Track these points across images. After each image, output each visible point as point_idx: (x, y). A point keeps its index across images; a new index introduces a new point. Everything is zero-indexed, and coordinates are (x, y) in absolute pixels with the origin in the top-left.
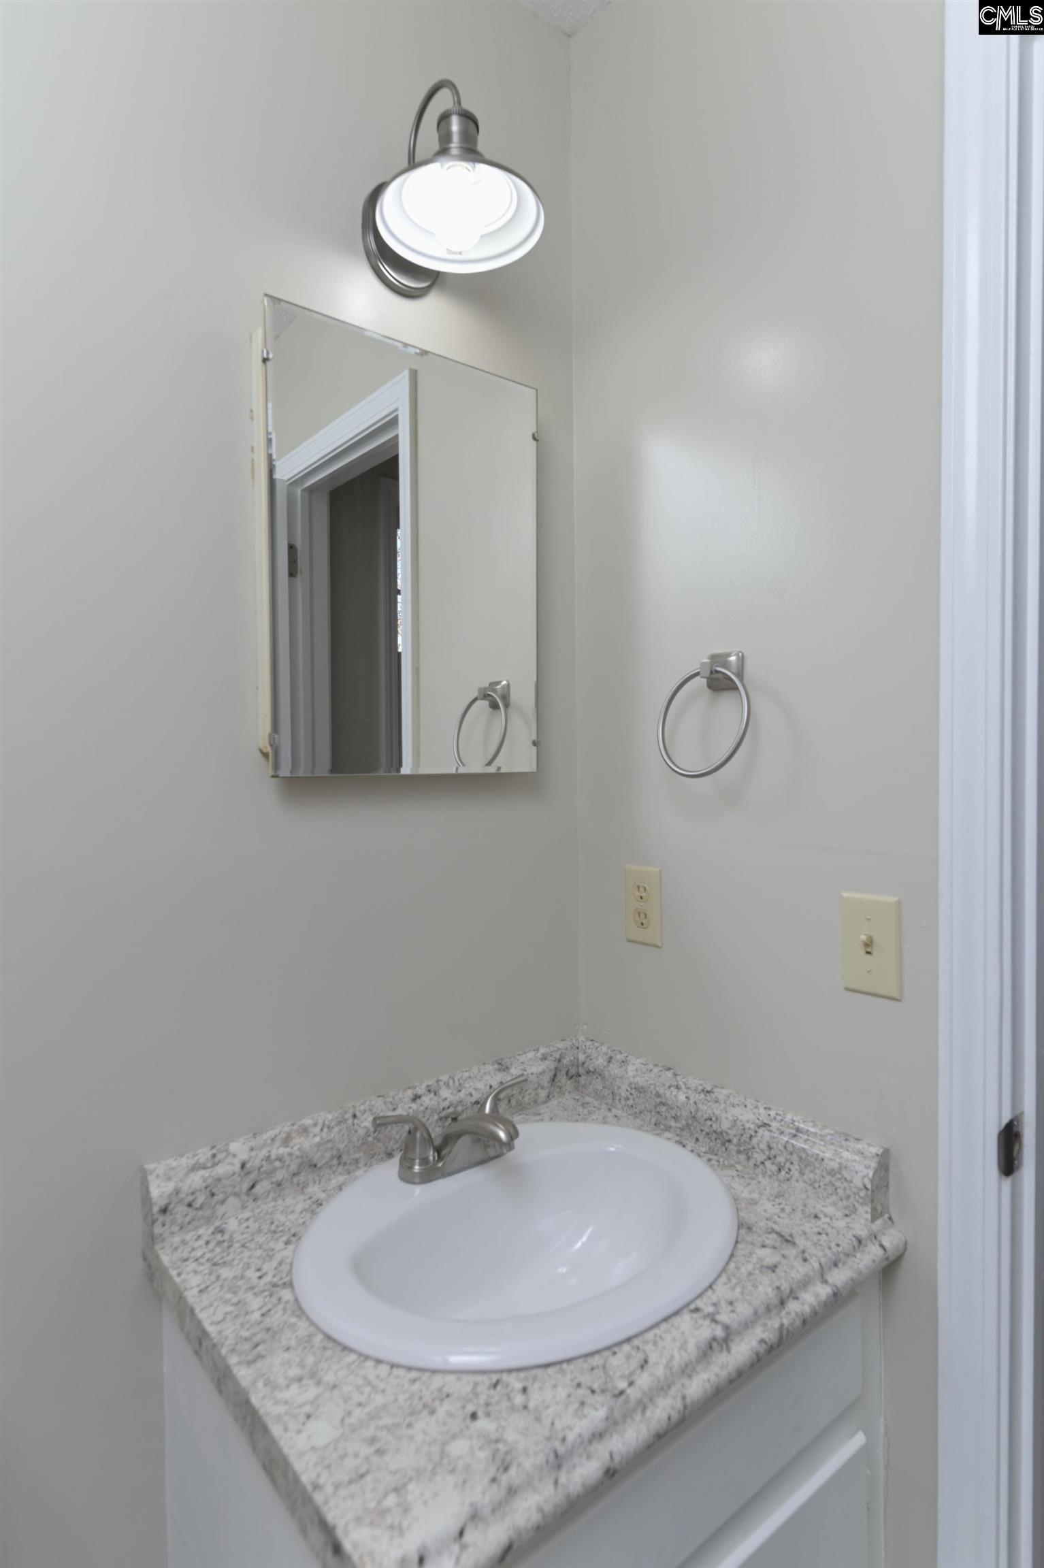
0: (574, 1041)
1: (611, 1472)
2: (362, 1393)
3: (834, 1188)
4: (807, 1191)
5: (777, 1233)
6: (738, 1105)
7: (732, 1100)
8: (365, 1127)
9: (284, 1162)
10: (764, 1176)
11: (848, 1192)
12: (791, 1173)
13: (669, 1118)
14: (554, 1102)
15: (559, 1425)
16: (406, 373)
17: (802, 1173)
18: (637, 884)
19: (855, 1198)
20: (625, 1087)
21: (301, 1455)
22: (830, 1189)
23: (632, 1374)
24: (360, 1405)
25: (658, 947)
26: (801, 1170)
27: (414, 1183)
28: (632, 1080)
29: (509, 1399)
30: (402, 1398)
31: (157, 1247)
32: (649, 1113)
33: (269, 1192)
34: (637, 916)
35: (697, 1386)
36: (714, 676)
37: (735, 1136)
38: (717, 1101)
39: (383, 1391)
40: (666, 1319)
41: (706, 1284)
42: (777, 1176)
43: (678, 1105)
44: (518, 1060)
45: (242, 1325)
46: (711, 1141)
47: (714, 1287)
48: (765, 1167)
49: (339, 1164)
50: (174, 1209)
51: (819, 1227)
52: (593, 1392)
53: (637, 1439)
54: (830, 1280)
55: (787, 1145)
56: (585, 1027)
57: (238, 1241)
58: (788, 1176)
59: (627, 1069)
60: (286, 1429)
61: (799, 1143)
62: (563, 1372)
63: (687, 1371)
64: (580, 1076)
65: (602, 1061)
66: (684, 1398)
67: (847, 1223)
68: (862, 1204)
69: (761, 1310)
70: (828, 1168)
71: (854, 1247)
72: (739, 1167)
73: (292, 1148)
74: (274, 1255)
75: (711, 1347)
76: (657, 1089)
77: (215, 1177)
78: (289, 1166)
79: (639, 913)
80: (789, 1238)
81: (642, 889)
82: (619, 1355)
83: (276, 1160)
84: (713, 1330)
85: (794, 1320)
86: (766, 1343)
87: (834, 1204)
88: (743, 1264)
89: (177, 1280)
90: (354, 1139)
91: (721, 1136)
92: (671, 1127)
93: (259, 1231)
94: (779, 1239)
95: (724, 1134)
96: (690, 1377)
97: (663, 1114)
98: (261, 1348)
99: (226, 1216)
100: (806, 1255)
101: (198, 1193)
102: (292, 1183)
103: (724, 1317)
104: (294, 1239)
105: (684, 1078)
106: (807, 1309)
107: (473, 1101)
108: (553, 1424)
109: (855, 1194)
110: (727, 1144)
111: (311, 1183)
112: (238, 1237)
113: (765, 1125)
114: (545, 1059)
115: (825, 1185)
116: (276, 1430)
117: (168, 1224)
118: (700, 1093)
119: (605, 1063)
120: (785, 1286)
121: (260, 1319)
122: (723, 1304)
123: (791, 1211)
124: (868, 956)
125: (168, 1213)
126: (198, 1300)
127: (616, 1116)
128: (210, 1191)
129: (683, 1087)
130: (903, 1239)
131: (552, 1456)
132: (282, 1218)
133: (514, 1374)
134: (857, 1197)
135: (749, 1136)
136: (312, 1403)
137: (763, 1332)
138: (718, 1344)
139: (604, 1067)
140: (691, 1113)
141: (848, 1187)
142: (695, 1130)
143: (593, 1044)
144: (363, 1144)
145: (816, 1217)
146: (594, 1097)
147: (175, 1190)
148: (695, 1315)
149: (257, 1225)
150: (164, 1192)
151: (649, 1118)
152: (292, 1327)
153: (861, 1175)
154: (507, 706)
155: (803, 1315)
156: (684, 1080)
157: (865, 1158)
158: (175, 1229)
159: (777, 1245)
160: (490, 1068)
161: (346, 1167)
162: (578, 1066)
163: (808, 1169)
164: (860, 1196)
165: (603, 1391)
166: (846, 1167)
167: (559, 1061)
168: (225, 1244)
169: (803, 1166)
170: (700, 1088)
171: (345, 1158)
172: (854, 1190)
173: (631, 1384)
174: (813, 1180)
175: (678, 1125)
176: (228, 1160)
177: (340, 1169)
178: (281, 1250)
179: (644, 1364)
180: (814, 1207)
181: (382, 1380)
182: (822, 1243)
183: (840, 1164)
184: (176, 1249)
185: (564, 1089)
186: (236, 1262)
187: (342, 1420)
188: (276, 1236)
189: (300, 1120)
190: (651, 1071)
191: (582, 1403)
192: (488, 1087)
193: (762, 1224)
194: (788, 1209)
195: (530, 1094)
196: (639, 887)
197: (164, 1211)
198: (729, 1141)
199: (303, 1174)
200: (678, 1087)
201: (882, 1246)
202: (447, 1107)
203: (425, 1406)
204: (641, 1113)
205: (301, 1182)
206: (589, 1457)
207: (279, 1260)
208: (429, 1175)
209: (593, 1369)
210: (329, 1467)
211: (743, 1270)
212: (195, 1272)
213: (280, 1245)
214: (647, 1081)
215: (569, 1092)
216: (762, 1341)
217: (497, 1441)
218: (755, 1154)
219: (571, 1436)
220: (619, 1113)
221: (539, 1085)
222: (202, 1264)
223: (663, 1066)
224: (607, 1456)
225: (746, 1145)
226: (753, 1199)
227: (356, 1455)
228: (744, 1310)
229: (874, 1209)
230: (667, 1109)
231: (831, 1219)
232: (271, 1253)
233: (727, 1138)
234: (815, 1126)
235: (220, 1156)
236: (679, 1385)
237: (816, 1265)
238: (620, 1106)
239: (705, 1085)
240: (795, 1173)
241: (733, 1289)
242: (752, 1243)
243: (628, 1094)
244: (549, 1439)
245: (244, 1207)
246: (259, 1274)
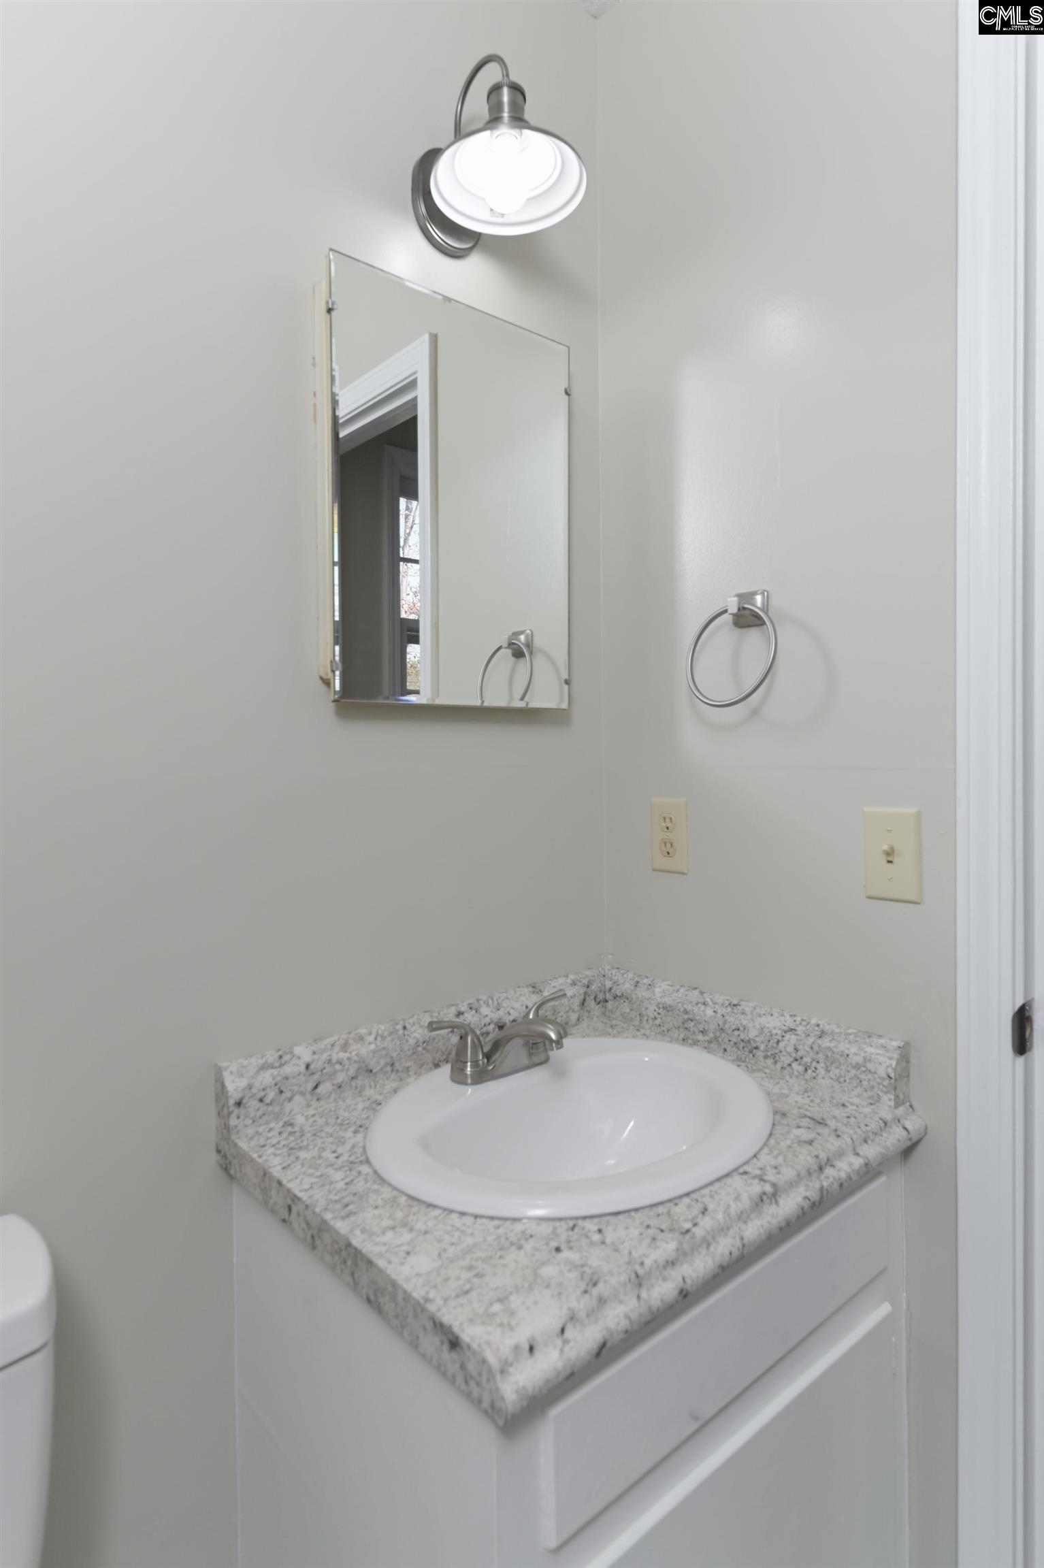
0: (600, 969)
1: (684, 1293)
2: (452, 1236)
3: (858, 1081)
4: (832, 1086)
5: (809, 1117)
6: (764, 1014)
7: (758, 1010)
8: (415, 1037)
9: (344, 1065)
10: (791, 1077)
11: (872, 1083)
12: (818, 1071)
13: (697, 1033)
14: (584, 1025)
15: (635, 1254)
16: (426, 337)
17: (828, 1071)
18: (663, 815)
19: (879, 1088)
20: (652, 1008)
21: (408, 1279)
22: (855, 1083)
23: (694, 1218)
24: (453, 1244)
25: (684, 874)
26: (827, 1067)
27: (466, 1084)
28: (659, 1000)
29: (587, 1237)
30: (490, 1239)
31: (234, 1137)
32: (677, 1030)
33: (331, 1093)
34: (663, 845)
35: (753, 1230)
36: (742, 612)
37: (763, 1042)
38: (743, 1013)
39: (472, 1234)
40: (718, 1180)
41: (751, 1154)
42: (804, 1075)
43: (706, 1019)
44: (550, 984)
45: (329, 1191)
46: (739, 1049)
47: (758, 1156)
48: (792, 1069)
49: (392, 1071)
50: (247, 1103)
51: (847, 1112)
52: (662, 1231)
53: (705, 1268)
54: (861, 1153)
55: (814, 1046)
56: (611, 956)
57: (308, 1132)
58: (814, 1074)
59: (654, 991)
60: (390, 1262)
61: (825, 1042)
62: (633, 1219)
63: (743, 1217)
64: (607, 1001)
65: (629, 985)
66: (742, 1239)
67: (873, 1109)
68: (886, 1093)
69: (803, 1173)
70: (853, 1062)
71: (880, 1127)
72: (767, 1071)
73: (350, 1053)
74: (345, 1141)
75: (762, 1200)
76: (685, 1006)
77: (284, 1076)
78: (348, 1070)
79: (665, 843)
80: (821, 1121)
81: (668, 820)
82: (681, 1205)
83: (337, 1063)
84: (762, 1186)
85: (833, 1183)
86: (809, 1200)
87: (859, 1096)
88: (782, 1140)
89: (260, 1160)
90: (406, 1048)
91: (748, 1044)
92: (699, 1041)
93: (327, 1124)
94: (812, 1122)
95: (752, 1042)
96: (745, 1222)
97: (691, 1029)
98: (351, 1207)
99: (292, 1113)
100: (839, 1133)
101: (268, 1090)
102: (351, 1086)
103: (771, 1176)
104: (361, 1129)
105: (711, 995)
106: (843, 1175)
107: (511, 1020)
108: (630, 1253)
109: (879, 1084)
110: (755, 1051)
111: (367, 1088)
112: (307, 1128)
113: (791, 1030)
114: (575, 985)
115: (850, 1079)
116: (381, 1263)
117: (242, 1117)
118: (726, 1007)
119: (632, 988)
120: (823, 1156)
121: (344, 1187)
122: (768, 1168)
123: (820, 1101)
124: (890, 865)
125: (242, 1106)
126: (283, 1174)
127: (645, 1035)
128: (279, 1088)
129: (710, 1003)
130: (924, 1124)
131: (633, 1276)
132: (346, 1114)
133: (588, 1220)
134: (881, 1086)
135: (776, 1041)
136: (408, 1244)
137: (806, 1191)
138: (768, 1198)
139: (632, 991)
140: (719, 1025)
141: (872, 1078)
142: (722, 1041)
143: (619, 972)
144: (414, 1053)
145: (843, 1105)
146: (621, 1021)
147: (248, 1085)
148: (745, 1177)
149: (323, 1119)
150: (238, 1087)
151: (677, 1035)
152: (376, 1192)
153: (884, 1066)
154: (531, 653)
155: (840, 1179)
156: (711, 997)
157: (888, 1051)
158: (249, 1122)
159: (810, 1126)
160: (526, 991)
161: (398, 1075)
162: (605, 992)
163: (834, 1066)
164: (884, 1086)
165: (671, 1230)
166: (870, 1060)
167: (588, 987)
168: (297, 1134)
169: (828, 1064)
170: (727, 1003)
171: (397, 1066)
172: (879, 1081)
173: (695, 1225)
174: (838, 1075)
175: (706, 1038)
176: (295, 1061)
177: (393, 1076)
178: (350, 1138)
179: (705, 1211)
180: (841, 1099)
181: (469, 1227)
182: (851, 1123)
183: (865, 1058)
184: (251, 1138)
185: (592, 1013)
186: (311, 1147)
187: (440, 1255)
188: (344, 1127)
189: (356, 1030)
190: (678, 991)
191: (654, 1239)
192: (524, 1007)
193: (795, 1111)
194: (817, 1100)
195: (562, 1017)
196: (665, 819)
197: (239, 1104)
198: (757, 1048)
199: (360, 1078)
200: (705, 1004)
201: (905, 1129)
202: (487, 1023)
203: (512, 1244)
204: (668, 1030)
205: (359, 1085)
206: (665, 1279)
207: (351, 1145)
208: (481, 1077)
209: (658, 1215)
210: (435, 1286)
211: (782, 1144)
212: (275, 1155)
213: (349, 1134)
214: (675, 1000)
215: (597, 1017)
216: (806, 1198)
217: (582, 1266)
218: (781, 1057)
219: (648, 1262)
220: (647, 1032)
221: (570, 1008)
222: (280, 1149)
223: (689, 987)
224: (681, 1279)
225: (774, 1050)
226: (783, 1094)
227: (458, 1278)
228: (788, 1173)
229: (897, 1097)
230: (695, 1024)
231: (857, 1106)
232: (343, 1140)
233: (755, 1045)
234: (839, 1027)
235: (286, 1058)
236: (736, 1229)
237: (849, 1140)
238: (647, 1026)
239: (731, 1000)
240: (821, 1071)
241: (776, 1157)
242: (788, 1125)
243: (656, 1014)
244: (629, 1263)
245: (308, 1106)
246: (335, 1155)
